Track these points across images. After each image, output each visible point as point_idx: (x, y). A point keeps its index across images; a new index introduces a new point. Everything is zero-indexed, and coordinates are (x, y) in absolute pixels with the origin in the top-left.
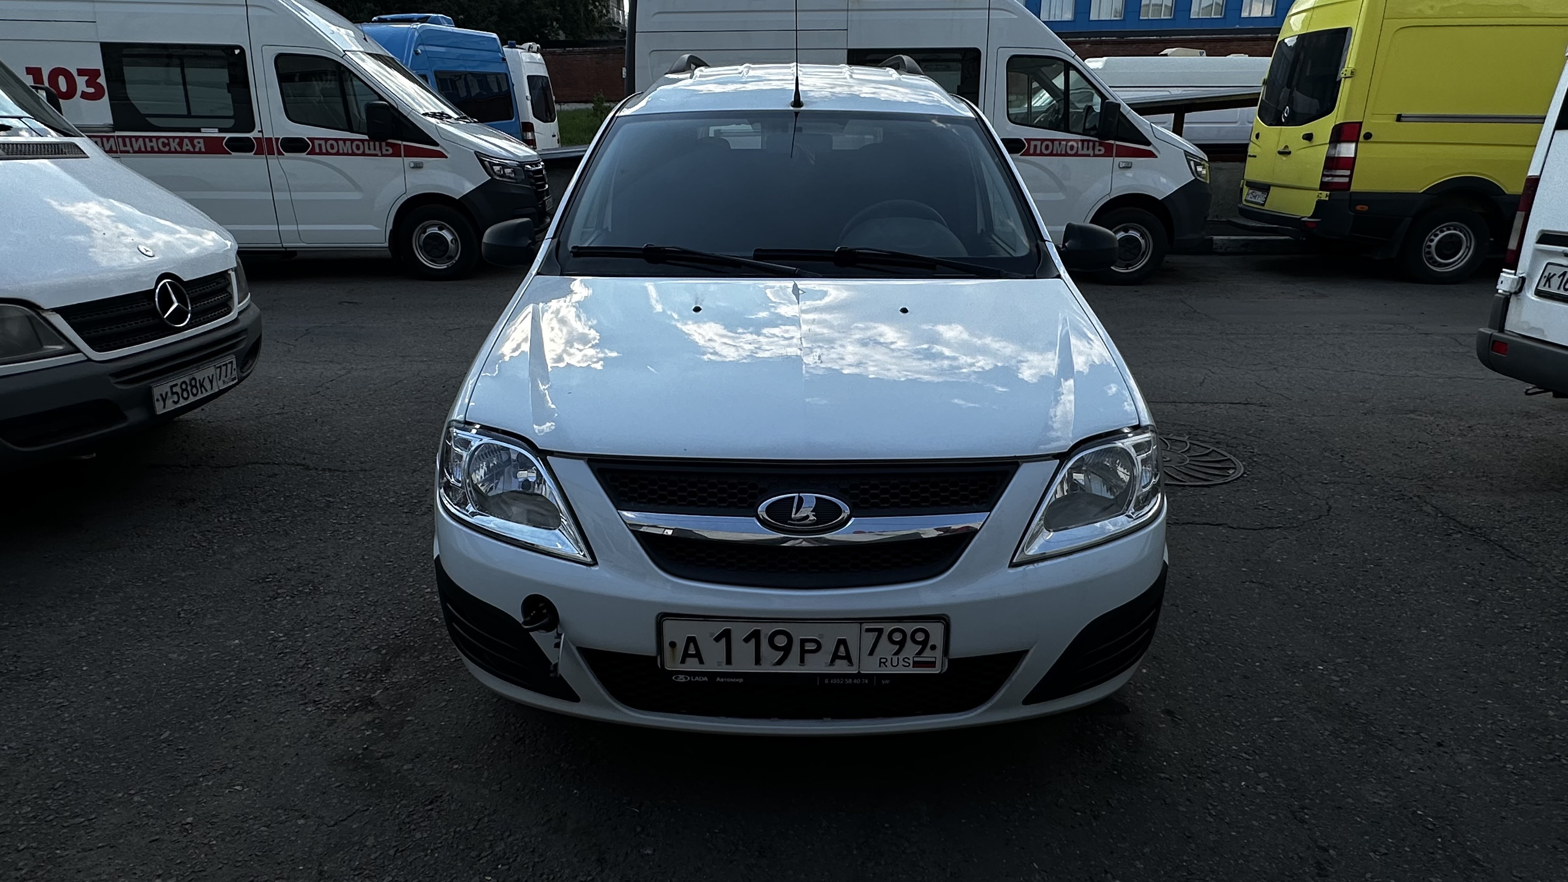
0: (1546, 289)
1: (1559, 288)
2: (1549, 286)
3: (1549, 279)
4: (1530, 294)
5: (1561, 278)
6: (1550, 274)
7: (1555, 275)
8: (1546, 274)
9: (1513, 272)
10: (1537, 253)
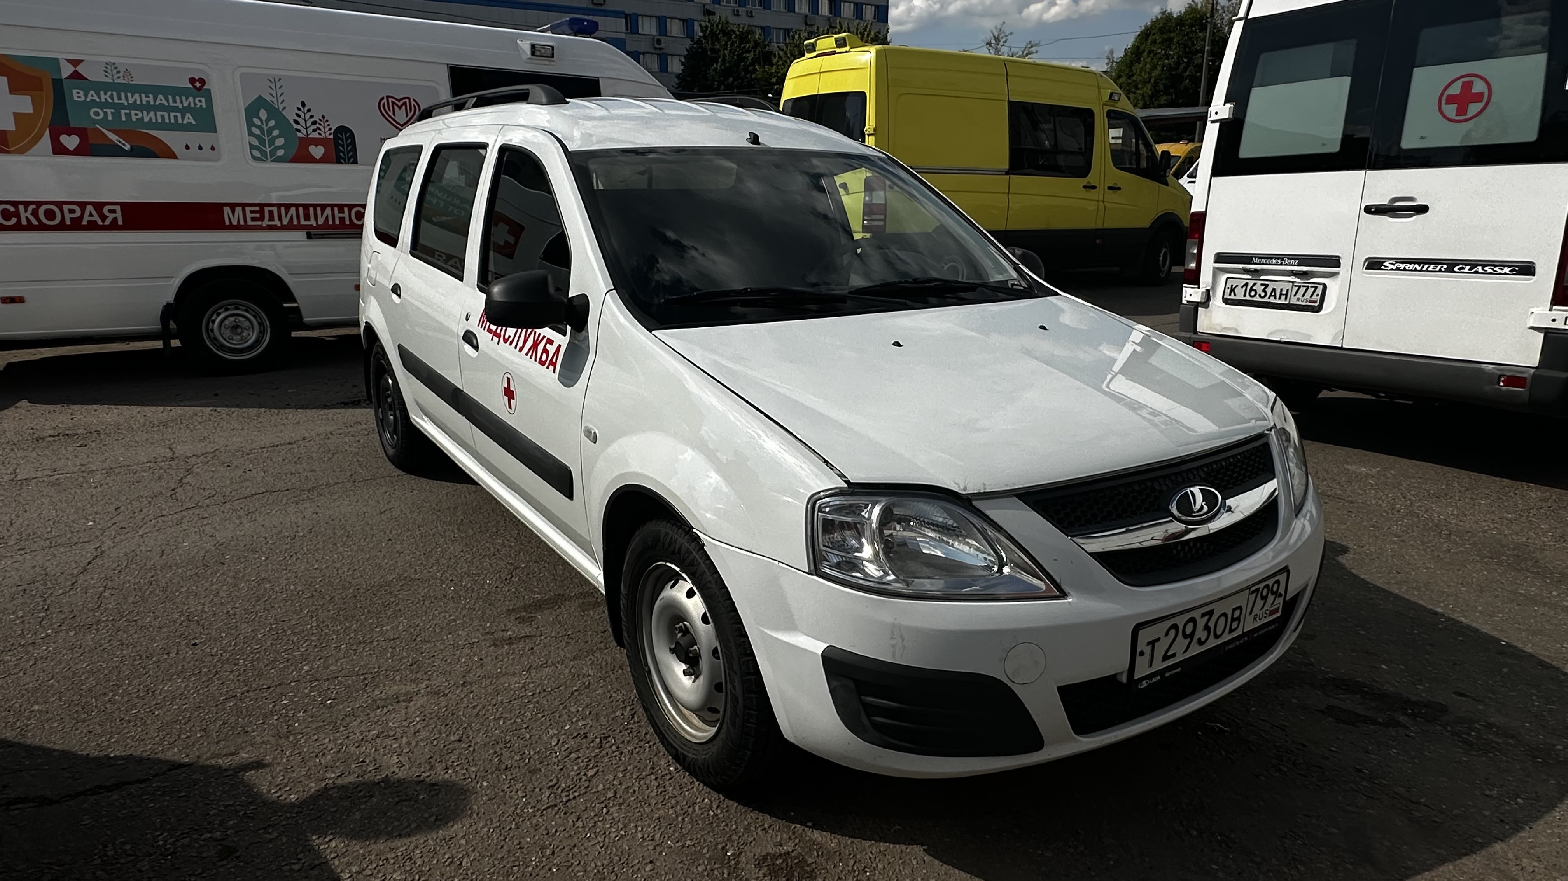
0: (1232, 297)
1: (1245, 296)
2: (1235, 295)
3: (1233, 290)
4: (1217, 301)
5: (1244, 288)
6: (1232, 286)
7: (1237, 286)
8: (1229, 285)
9: (1197, 286)
10: (1216, 272)
